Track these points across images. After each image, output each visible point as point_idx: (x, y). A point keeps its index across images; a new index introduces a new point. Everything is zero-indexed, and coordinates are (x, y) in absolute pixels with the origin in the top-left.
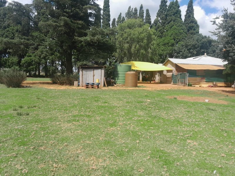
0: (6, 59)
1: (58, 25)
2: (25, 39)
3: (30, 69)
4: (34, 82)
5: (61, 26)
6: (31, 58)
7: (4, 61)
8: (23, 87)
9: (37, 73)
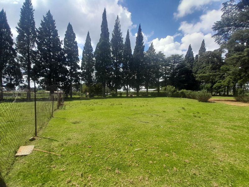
0: (203, 86)
1: (242, 56)
2: (213, 72)
3: (220, 91)
4: (221, 99)
5: (244, 56)
6: (221, 83)
7: (201, 87)
8: (210, 102)
9: (226, 93)
